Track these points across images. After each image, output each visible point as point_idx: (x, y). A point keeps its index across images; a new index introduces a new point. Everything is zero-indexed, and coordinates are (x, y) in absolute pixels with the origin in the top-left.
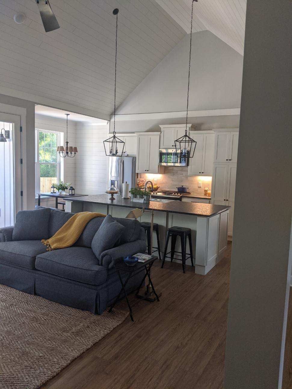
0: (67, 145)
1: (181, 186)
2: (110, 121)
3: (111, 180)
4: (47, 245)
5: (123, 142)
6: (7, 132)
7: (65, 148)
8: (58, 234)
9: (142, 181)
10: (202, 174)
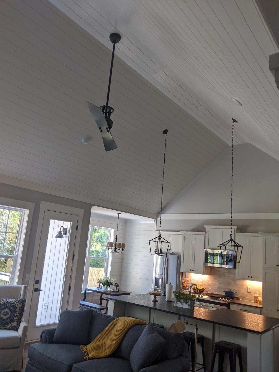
0: (116, 241)
1: (229, 290)
2: (157, 219)
3: (156, 278)
4: (85, 352)
5: (168, 242)
6: (65, 230)
7: (114, 244)
8: (98, 340)
9: (187, 281)
10: (251, 278)
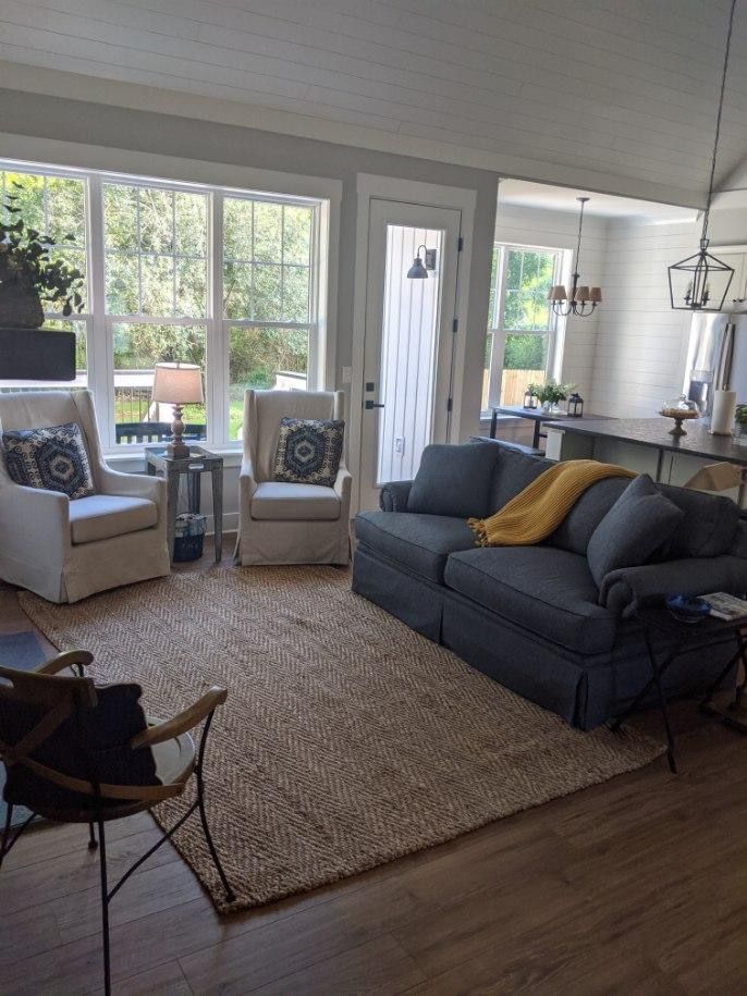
0: (575, 282)
2: (707, 210)
3: (692, 383)
4: (479, 532)
5: (729, 269)
6: (431, 254)
7: (568, 290)
8: (512, 509)
